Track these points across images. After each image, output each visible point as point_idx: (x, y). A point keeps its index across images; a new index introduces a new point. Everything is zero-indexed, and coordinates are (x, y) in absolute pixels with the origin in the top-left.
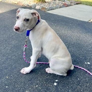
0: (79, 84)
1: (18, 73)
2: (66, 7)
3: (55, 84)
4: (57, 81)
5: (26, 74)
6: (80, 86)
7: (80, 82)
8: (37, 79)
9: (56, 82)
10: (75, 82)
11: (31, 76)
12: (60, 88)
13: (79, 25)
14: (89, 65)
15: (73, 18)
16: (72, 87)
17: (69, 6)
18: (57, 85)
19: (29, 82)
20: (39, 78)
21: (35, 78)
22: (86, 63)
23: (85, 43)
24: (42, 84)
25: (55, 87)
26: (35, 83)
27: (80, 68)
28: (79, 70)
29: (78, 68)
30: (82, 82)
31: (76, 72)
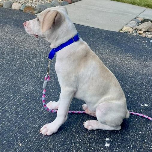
0: (144, 140)
1: (37, 136)
2: (69, 4)
3: (107, 145)
4: (107, 139)
5: (51, 136)
6: (147, 142)
7: (144, 137)
8: (74, 140)
9: (108, 142)
10: (137, 138)
11: (61, 137)
12: (117, 149)
13: (106, 39)
14: (147, 108)
15: (91, 26)
16: (134, 146)
17: (74, 2)
18: (110, 146)
19: (62, 148)
20: (76, 139)
21: (71, 140)
22: (142, 105)
23: (129, 72)
24: (85, 147)
25: (109, 149)
26: (73, 147)
27: (137, 115)
28: (136, 118)
29: (133, 115)
30: (147, 136)
31: (132, 121)
